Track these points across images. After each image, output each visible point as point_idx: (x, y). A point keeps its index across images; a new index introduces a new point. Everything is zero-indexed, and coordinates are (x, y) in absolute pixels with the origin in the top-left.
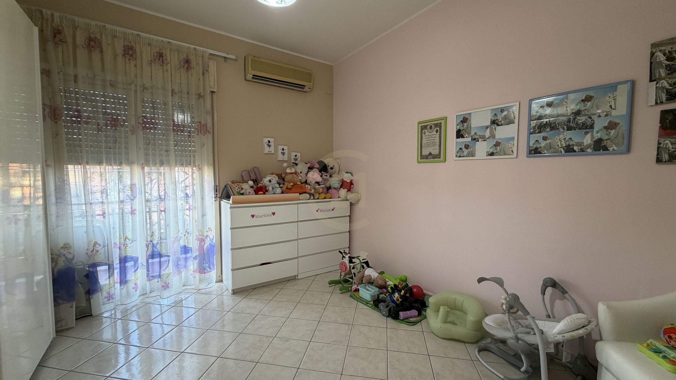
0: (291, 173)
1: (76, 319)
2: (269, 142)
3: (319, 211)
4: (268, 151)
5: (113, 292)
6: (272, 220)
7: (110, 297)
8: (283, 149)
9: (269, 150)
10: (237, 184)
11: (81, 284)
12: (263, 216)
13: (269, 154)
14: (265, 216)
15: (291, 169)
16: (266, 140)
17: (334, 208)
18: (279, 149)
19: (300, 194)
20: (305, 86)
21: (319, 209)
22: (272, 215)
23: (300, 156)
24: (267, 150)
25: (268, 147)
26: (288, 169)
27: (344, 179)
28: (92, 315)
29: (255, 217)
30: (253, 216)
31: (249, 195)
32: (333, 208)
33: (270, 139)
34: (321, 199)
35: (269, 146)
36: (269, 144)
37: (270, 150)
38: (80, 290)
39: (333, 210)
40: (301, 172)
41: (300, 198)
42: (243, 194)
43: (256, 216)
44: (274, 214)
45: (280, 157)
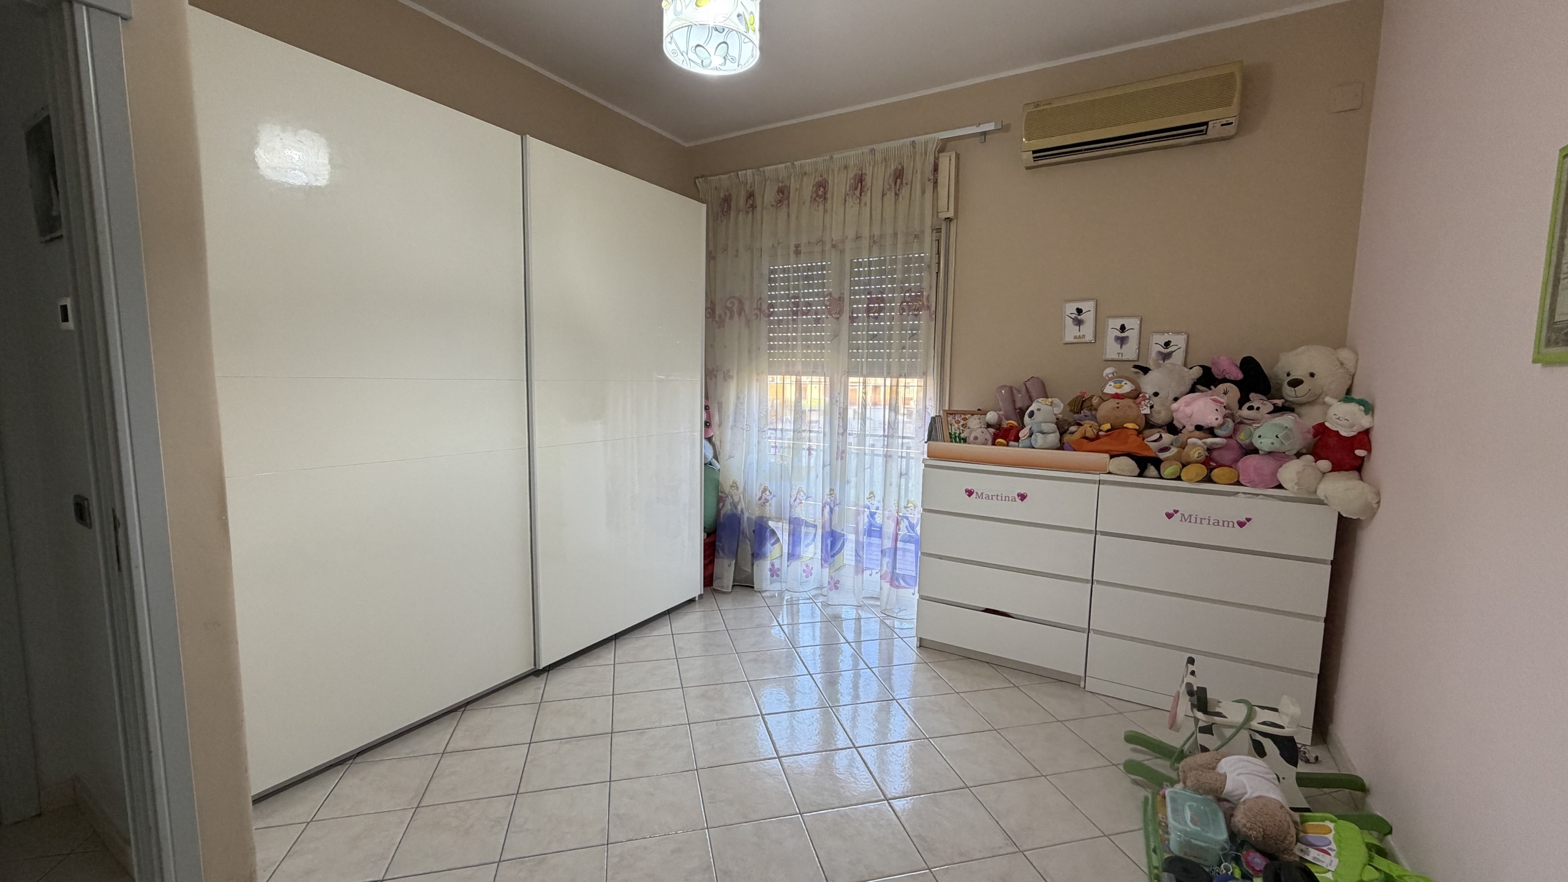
0: (1117, 396)
1: (733, 586)
2: (1079, 311)
3: (1177, 516)
4: (1075, 337)
5: (778, 566)
6: (1017, 511)
7: (774, 572)
8: (1123, 328)
9: (1078, 334)
10: (963, 416)
11: (750, 541)
12: (995, 498)
13: (1078, 343)
14: (999, 498)
15: (1118, 385)
16: (1071, 308)
17: (1249, 520)
18: (1109, 329)
19: (1112, 457)
20: (1206, 124)
21: (1176, 512)
22: (1018, 499)
23: (1183, 345)
24: (1071, 332)
25: (1076, 325)
26: (1110, 383)
27: (1327, 424)
28: (753, 587)
29: (974, 495)
30: (970, 493)
31: (974, 443)
32: (1243, 520)
33: (1080, 305)
34: (1190, 481)
35: (1079, 323)
36: (1079, 317)
37: (1081, 334)
38: (747, 548)
39: (1241, 524)
40: (1156, 394)
41: (1111, 468)
42: (965, 440)
43: (977, 493)
44: (1023, 497)
45: (1112, 350)
